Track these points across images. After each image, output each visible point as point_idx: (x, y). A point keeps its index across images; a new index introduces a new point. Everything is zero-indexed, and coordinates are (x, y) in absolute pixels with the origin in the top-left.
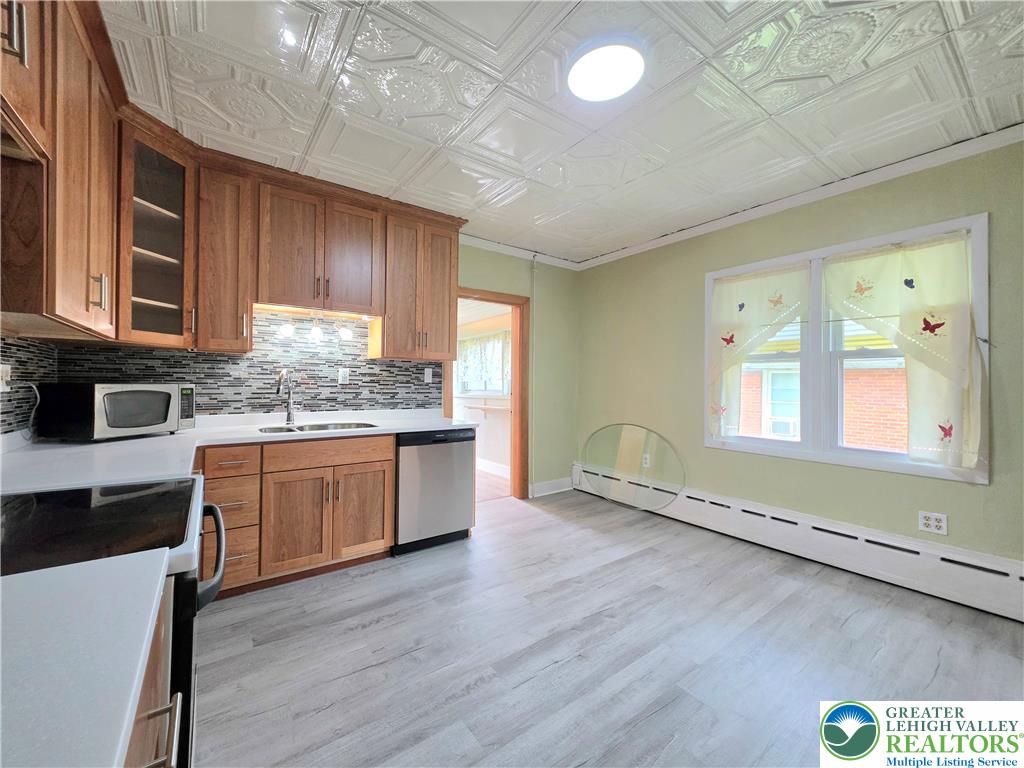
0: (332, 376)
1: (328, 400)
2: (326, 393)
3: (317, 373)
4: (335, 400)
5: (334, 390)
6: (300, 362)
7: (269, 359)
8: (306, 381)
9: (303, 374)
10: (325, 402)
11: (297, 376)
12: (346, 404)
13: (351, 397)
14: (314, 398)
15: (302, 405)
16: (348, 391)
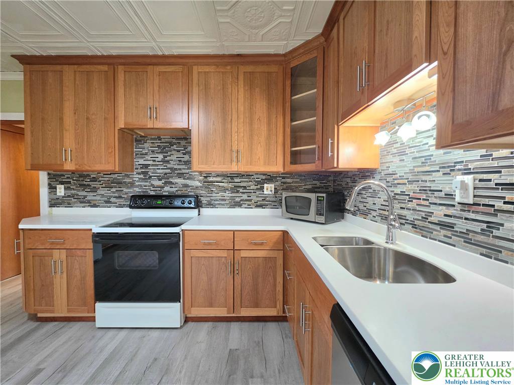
0: (447, 189)
1: (442, 225)
2: (439, 213)
3: (428, 184)
4: (450, 226)
5: (450, 211)
6: (412, 172)
7: (390, 171)
8: (418, 196)
9: (415, 187)
10: (438, 228)
11: (409, 189)
12: (467, 239)
13: (477, 227)
14: (425, 219)
15: (414, 226)
16: (472, 216)
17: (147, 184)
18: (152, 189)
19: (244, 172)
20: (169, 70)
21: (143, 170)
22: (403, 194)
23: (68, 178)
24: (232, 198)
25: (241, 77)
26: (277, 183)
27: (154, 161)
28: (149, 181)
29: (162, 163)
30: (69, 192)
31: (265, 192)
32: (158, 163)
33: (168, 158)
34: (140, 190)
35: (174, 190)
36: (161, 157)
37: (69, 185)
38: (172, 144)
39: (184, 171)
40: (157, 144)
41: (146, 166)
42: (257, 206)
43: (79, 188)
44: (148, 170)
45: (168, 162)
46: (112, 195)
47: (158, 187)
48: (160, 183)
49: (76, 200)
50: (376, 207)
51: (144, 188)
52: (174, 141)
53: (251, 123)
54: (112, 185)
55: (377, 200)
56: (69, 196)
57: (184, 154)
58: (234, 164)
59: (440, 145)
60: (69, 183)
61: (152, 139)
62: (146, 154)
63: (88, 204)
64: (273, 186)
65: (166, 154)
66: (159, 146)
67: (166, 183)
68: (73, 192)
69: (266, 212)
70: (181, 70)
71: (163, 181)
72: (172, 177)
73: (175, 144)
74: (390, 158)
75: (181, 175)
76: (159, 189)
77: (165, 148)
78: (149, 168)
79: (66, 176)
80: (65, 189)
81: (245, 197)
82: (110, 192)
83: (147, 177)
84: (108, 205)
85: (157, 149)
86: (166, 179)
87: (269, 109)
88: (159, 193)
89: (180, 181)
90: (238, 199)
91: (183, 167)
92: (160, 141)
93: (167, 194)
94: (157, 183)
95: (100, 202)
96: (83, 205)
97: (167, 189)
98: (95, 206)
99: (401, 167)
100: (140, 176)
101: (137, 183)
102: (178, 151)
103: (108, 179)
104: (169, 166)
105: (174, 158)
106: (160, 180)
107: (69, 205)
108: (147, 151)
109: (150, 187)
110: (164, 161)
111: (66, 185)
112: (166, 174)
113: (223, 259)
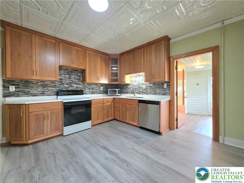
0: (142, 87)
1: (142, 92)
2: (141, 90)
3: (140, 86)
5: (143, 90)
6: (137, 85)
7: (133, 84)
11: (137, 87)
12: (145, 93)
13: (146, 91)
14: (139, 92)
15: (138, 93)
16: (145, 90)
17: (62, 86)
18: (64, 88)
19: (95, 83)
20: (79, 49)
21: (60, 81)
22: (136, 88)
23: (18, 82)
24: (92, 91)
25: (99, 57)
26: (104, 87)
27: (65, 78)
28: (63, 85)
29: (68, 79)
30: (18, 90)
31: (101, 89)
32: (67, 79)
33: (71, 77)
34: (59, 89)
35: (73, 88)
36: (68, 76)
37: (18, 86)
38: (72, 72)
39: (77, 82)
40: (66, 72)
41: (62, 79)
42: (99, 94)
43: (25, 88)
44: (62, 81)
45: (71, 78)
46: (45, 90)
47: (67, 87)
48: (67, 86)
49: (23, 93)
50: (130, 91)
51: (61, 88)
52: (73, 71)
53: (102, 70)
54: (45, 86)
55: (130, 90)
56: (18, 91)
57: (77, 76)
58: (98, 81)
59: (145, 82)
60: (19, 85)
61: (64, 69)
62: (62, 75)
63: (31, 95)
64: (103, 87)
65: (70, 76)
66: (67, 72)
67: (70, 86)
68: (21, 89)
69: (101, 95)
70: (83, 50)
71: (69, 85)
72: (72, 84)
73: (73, 72)
74: (133, 82)
75: (75, 83)
76: (67, 88)
77: (69, 73)
78: (63, 80)
79: (16, 81)
80: (15, 88)
81: (96, 91)
82: (44, 89)
83: (62, 84)
84: (43, 95)
85: (66, 73)
86: (70, 84)
87: (106, 67)
88: (67, 90)
89: (75, 85)
90: (94, 92)
91: (76, 80)
92: (67, 71)
93: (70, 90)
94: (66, 86)
95: (38, 94)
96: (27, 95)
97: (70, 88)
98: (35, 95)
99: (135, 84)
100: (59, 83)
101: (57, 86)
102: (75, 75)
103: (43, 84)
104: (71, 80)
105: (73, 77)
106: (67, 85)
107: (18, 96)
108: (62, 74)
109: (63, 88)
110: (69, 78)
111: (16, 86)
112: (70, 83)
113: (101, 106)
